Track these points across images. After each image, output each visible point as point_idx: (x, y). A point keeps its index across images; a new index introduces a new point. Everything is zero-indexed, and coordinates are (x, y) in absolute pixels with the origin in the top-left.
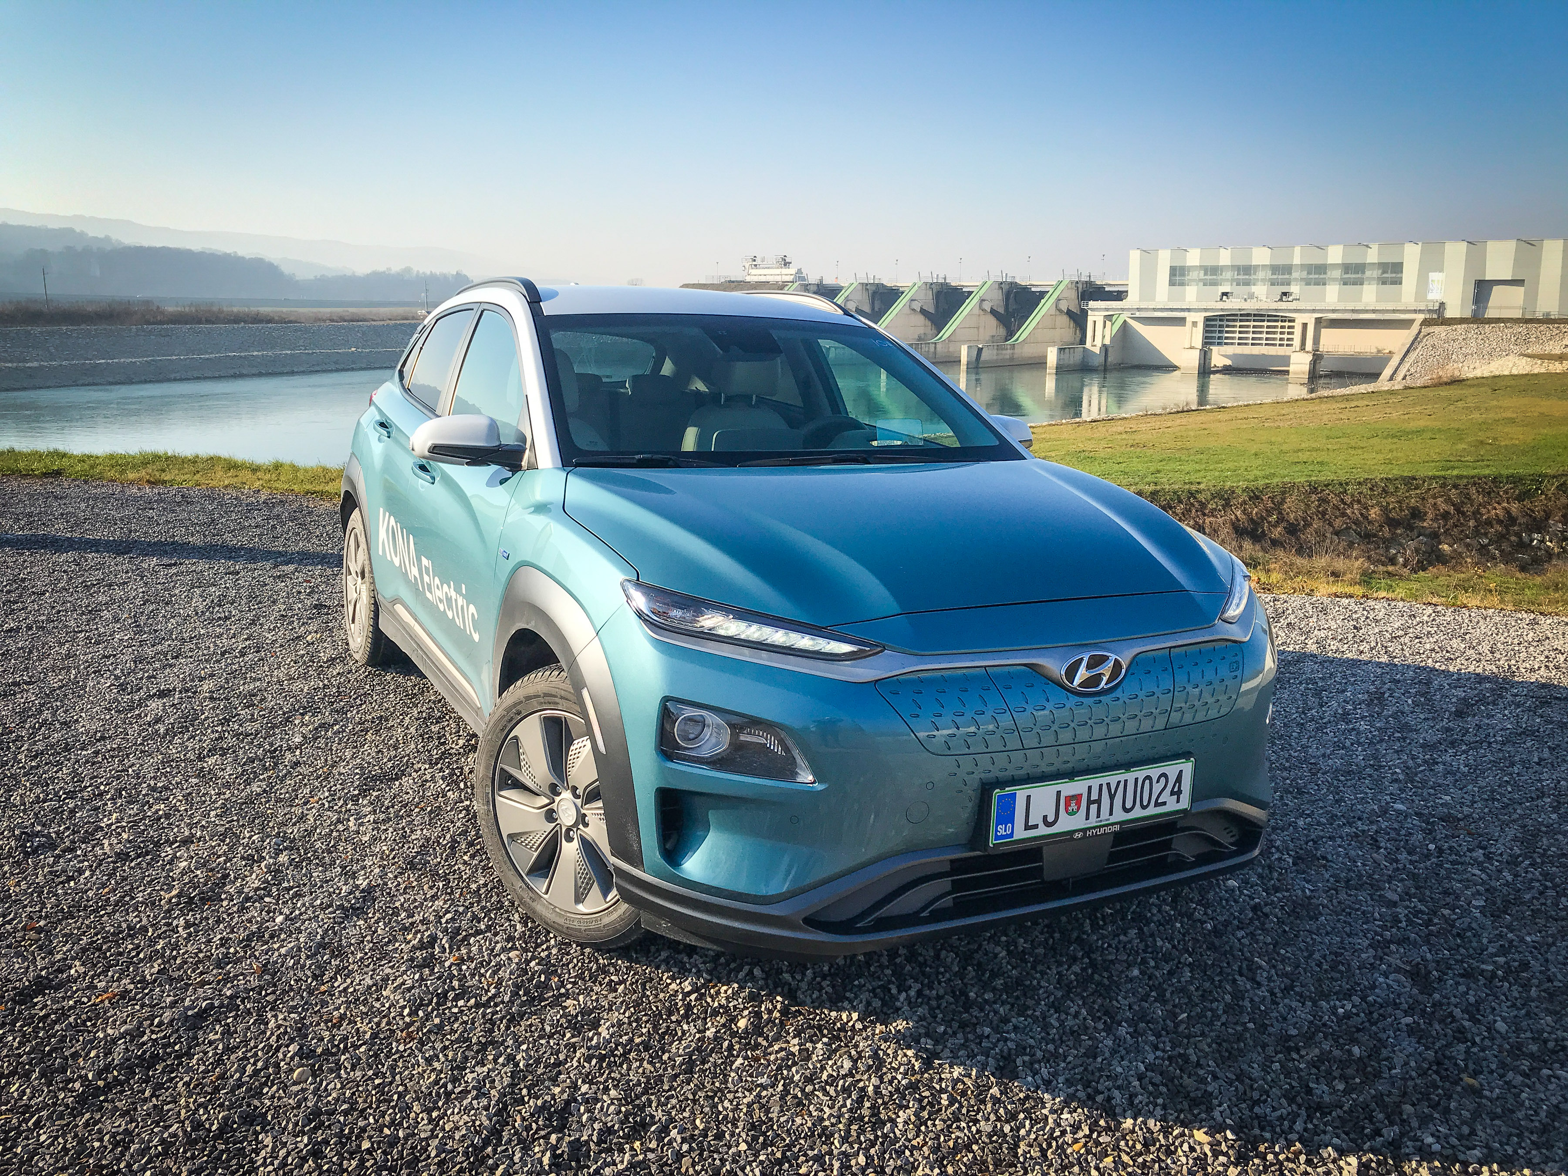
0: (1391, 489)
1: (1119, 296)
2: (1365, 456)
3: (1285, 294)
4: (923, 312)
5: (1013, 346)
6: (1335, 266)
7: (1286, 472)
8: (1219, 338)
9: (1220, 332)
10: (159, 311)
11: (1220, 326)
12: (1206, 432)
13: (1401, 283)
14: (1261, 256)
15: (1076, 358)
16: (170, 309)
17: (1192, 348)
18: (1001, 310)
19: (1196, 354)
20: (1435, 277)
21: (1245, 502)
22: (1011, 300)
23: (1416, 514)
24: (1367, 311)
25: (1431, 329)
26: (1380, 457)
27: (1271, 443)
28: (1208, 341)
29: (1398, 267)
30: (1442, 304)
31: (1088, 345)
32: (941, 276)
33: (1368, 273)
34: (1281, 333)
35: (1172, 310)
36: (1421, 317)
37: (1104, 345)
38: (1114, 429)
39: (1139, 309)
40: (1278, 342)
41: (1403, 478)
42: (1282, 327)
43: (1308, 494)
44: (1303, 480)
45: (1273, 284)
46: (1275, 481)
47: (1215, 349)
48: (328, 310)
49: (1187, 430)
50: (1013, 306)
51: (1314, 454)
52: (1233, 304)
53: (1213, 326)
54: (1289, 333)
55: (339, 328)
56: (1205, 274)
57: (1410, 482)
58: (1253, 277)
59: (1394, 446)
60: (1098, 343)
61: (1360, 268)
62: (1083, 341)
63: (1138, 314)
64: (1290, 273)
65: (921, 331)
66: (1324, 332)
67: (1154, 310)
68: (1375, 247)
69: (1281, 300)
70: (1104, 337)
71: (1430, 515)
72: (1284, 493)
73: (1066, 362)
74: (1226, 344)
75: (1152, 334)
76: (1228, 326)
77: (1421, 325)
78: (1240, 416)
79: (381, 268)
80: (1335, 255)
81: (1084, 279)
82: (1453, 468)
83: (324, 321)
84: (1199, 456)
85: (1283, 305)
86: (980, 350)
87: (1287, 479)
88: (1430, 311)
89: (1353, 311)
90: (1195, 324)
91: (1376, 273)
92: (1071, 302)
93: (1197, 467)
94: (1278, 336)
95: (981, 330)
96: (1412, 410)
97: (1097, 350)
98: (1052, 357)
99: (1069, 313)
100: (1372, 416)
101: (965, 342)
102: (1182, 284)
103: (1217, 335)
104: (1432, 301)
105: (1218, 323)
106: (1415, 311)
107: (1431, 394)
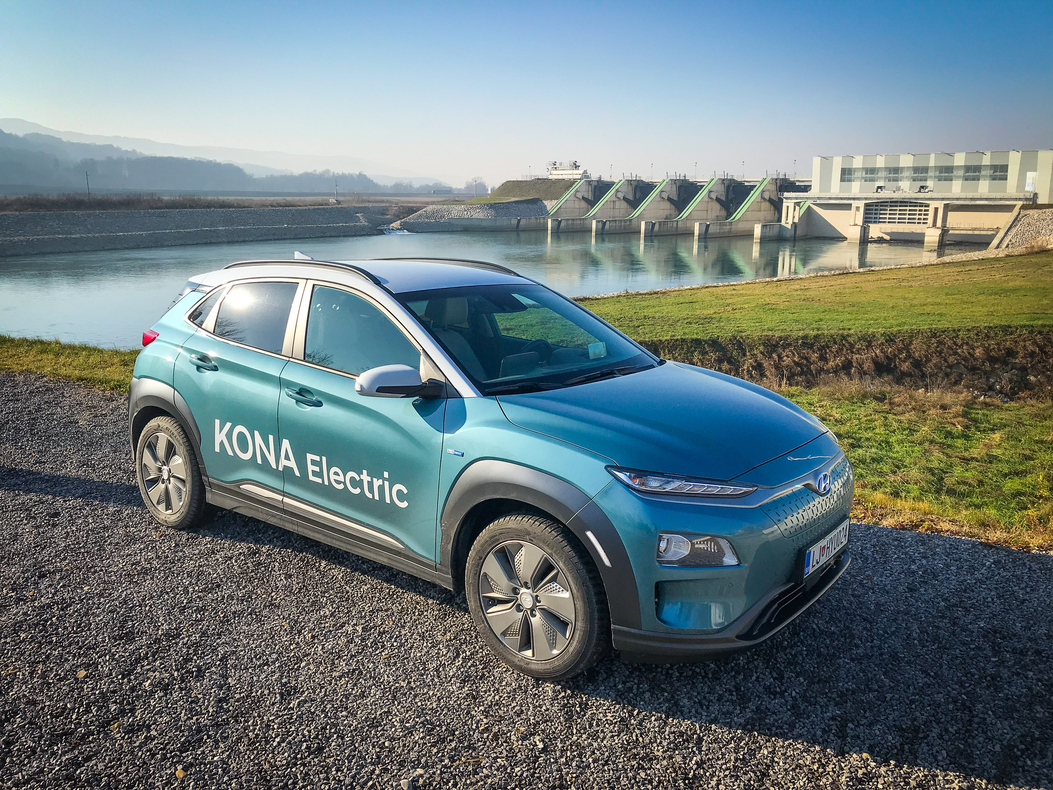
0: (992, 334)
1: (806, 189)
2: (974, 309)
3: (922, 187)
4: (669, 199)
5: (731, 223)
6: (959, 167)
7: (914, 321)
8: (875, 218)
9: (875, 214)
10: (160, 200)
11: (876, 210)
12: (858, 290)
13: (1006, 179)
14: (906, 161)
15: (774, 232)
16: (166, 198)
17: (855, 225)
18: (723, 198)
19: (858, 229)
20: (1030, 175)
21: (882, 343)
22: (730, 192)
23: (1011, 353)
24: (981, 199)
25: (1028, 212)
26: (985, 310)
27: (905, 299)
28: (868, 220)
29: (1004, 168)
30: (1036, 195)
31: (783, 223)
32: (682, 175)
33: (983, 173)
34: (919, 215)
35: (842, 199)
36: (1021, 203)
37: (794, 223)
38: (793, 287)
39: (819, 198)
40: (917, 221)
41: (1001, 326)
42: (920, 210)
43: (929, 338)
44: (926, 327)
45: (914, 180)
46: (906, 327)
47: (871, 225)
48: (273, 198)
49: (845, 288)
50: (731, 195)
51: (936, 307)
52: (885, 194)
53: (870, 210)
54: (925, 215)
55: (276, 212)
56: (866, 174)
57: (1006, 329)
58: (900, 175)
59: (996, 301)
60: (790, 221)
61: (978, 169)
62: (779, 220)
63: (818, 202)
64: (927, 172)
65: (667, 212)
66: (950, 214)
67: (830, 198)
68: (988, 154)
69: (920, 191)
70: (794, 217)
71: (1021, 354)
72: (912, 337)
73: (767, 234)
74: (880, 222)
75: (828, 215)
76: (881, 210)
77: (1020, 209)
78: (884, 277)
79: (310, 170)
80: (960, 160)
81: (781, 177)
82: (1039, 319)
83: (267, 206)
84: (851, 309)
85: (921, 195)
86: (708, 226)
87: (914, 327)
88: (1026, 199)
89: (972, 199)
90: (858, 208)
91: (989, 172)
92: (771, 193)
93: (849, 317)
94: (917, 217)
95: (709, 212)
96: (1010, 273)
97: (789, 226)
98: (758, 231)
99: (771, 201)
100: (980, 277)
101: (697, 220)
102: (850, 180)
103: (873, 216)
104: (1028, 192)
105: (874, 208)
106: (1016, 199)
107: (1025, 261)
